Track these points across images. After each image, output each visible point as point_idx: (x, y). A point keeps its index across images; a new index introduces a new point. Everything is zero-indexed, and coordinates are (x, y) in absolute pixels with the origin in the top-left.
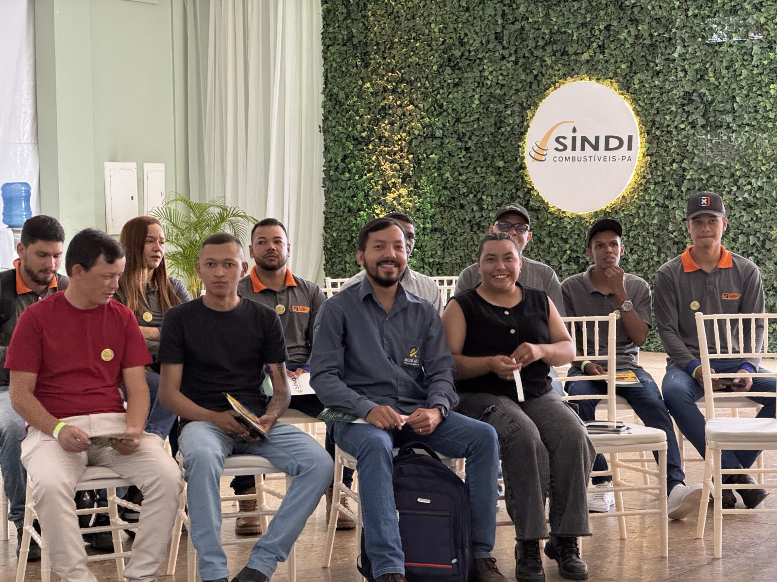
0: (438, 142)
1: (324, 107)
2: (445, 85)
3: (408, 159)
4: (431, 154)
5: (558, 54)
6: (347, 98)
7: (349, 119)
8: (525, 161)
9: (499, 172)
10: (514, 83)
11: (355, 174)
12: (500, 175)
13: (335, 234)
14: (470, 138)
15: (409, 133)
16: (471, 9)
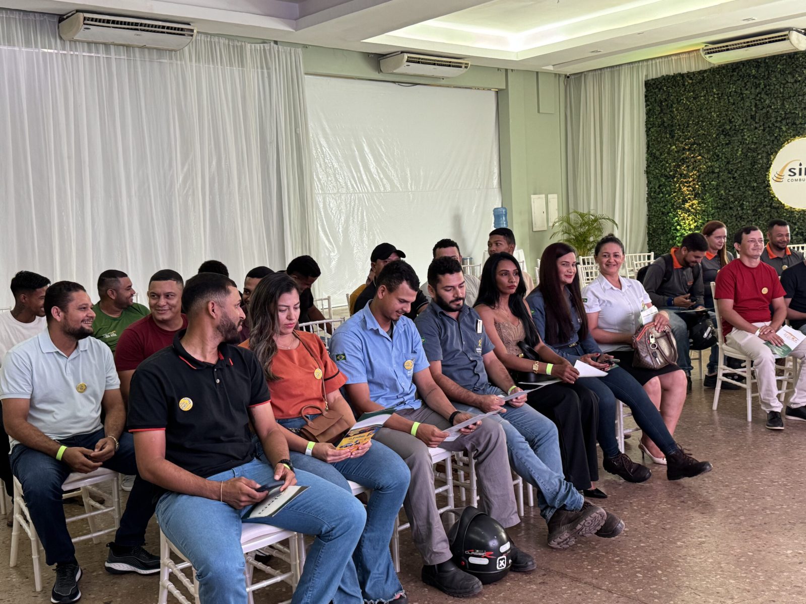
0: (716, 175)
1: (647, 160)
2: (720, 144)
3: (698, 185)
4: (712, 181)
5: (790, 125)
6: (661, 154)
7: (662, 166)
8: (770, 182)
9: (753, 189)
10: (763, 141)
11: (666, 194)
12: (754, 190)
13: (654, 226)
14: (736, 172)
15: (698, 171)
16: (736, 103)
